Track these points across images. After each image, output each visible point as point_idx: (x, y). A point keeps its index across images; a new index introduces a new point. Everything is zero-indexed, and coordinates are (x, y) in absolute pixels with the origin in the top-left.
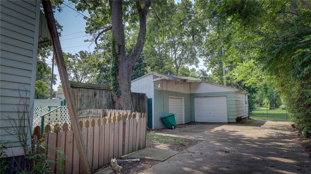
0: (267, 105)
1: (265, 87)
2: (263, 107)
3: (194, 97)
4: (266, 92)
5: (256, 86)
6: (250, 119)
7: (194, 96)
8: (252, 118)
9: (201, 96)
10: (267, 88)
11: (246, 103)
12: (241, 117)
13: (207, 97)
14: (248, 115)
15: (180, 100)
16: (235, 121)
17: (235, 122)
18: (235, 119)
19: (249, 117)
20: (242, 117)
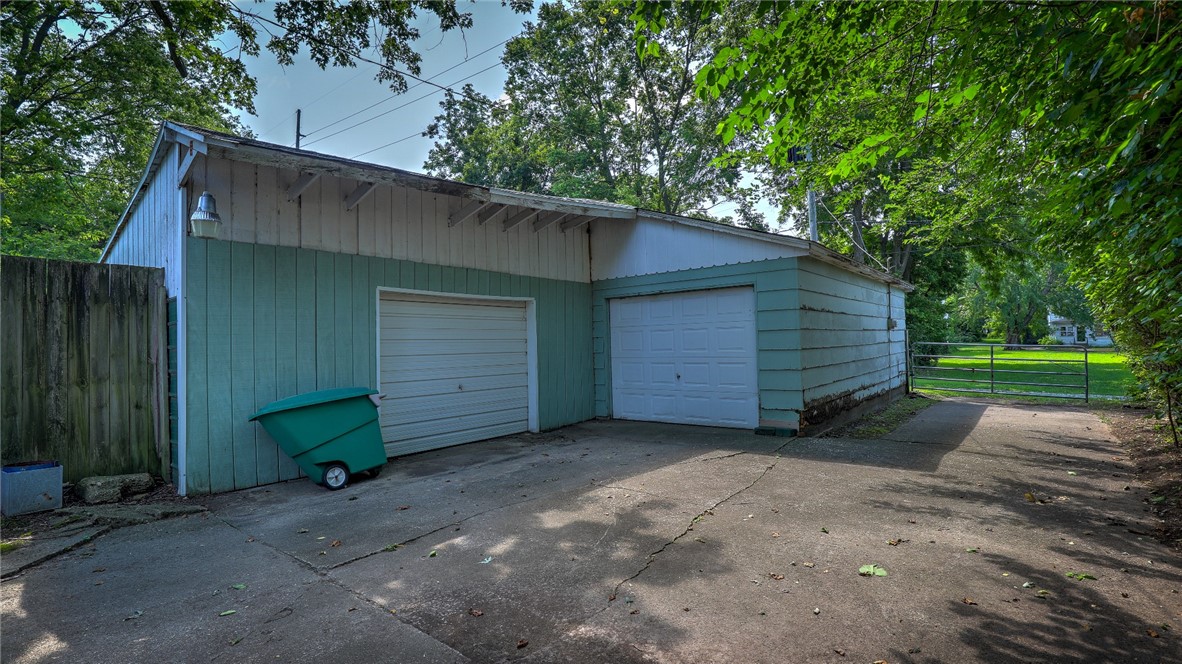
0: (997, 336)
1: (991, 273)
2: (985, 342)
3: (608, 300)
4: (996, 290)
5: (927, 233)
6: (914, 396)
7: (610, 294)
8: (920, 391)
9: (636, 291)
10: (999, 275)
11: (891, 325)
12: (848, 394)
13: (661, 293)
14: (904, 378)
15: (517, 313)
16: (793, 422)
17: (797, 426)
18: (797, 411)
19: (907, 385)
20: (859, 396)
